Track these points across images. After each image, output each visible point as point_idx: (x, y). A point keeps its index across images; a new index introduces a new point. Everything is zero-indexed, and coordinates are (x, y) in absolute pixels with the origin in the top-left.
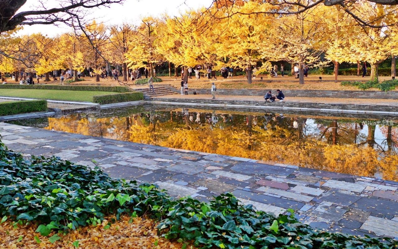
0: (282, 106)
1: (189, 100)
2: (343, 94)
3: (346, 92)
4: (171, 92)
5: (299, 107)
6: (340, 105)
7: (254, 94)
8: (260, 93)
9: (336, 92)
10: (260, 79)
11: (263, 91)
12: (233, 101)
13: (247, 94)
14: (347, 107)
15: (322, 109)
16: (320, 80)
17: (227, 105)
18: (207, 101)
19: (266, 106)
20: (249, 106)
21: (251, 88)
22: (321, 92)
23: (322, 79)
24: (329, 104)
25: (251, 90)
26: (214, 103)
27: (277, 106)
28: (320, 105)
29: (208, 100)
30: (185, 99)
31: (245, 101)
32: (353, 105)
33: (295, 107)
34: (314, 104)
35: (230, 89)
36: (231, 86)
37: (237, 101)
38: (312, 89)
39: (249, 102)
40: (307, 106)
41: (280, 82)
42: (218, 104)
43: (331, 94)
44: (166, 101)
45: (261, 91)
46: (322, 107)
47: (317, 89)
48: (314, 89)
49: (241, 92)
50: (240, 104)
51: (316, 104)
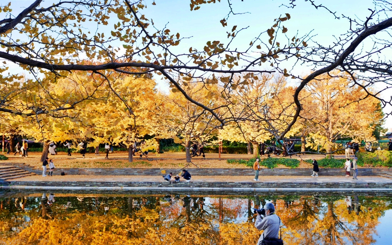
0: (189, 186)
1: (68, 182)
2: (234, 172)
3: (237, 170)
4: (27, 172)
5: (209, 187)
6: (250, 183)
7: (140, 173)
8: (147, 172)
9: (227, 170)
10: (139, 157)
11: (151, 170)
12: (131, 183)
13: (131, 174)
14: (257, 185)
15: (234, 189)
16: (204, 158)
17: (124, 188)
18: (95, 184)
19: (171, 187)
20: (151, 188)
21: (136, 167)
22: (213, 170)
23: (206, 157)
24: (239, 183)
25: (135, 169)
26: (104, 186)
27: (183, 186)
28: (230, 184)
29: (97, 182)
30: (63, 182)
31: (145, 183)
32: (262, 183)
33: (204, 187)
34: (224, 183)
35: (110, 169)
36: (108, 164)
37: (135, 183)
38: (203, 167)
39: (151, 184)
40: (217, 185)
41: (163, 160)
42: (110, 186)
43: (222, 172)
44: (33, 185)
45: (148, 170)
46: (232, 186)
47: (207, 167)
48: (205, 167)
49: (124, 172)
50: (139, 186)
51: (226, 183)
